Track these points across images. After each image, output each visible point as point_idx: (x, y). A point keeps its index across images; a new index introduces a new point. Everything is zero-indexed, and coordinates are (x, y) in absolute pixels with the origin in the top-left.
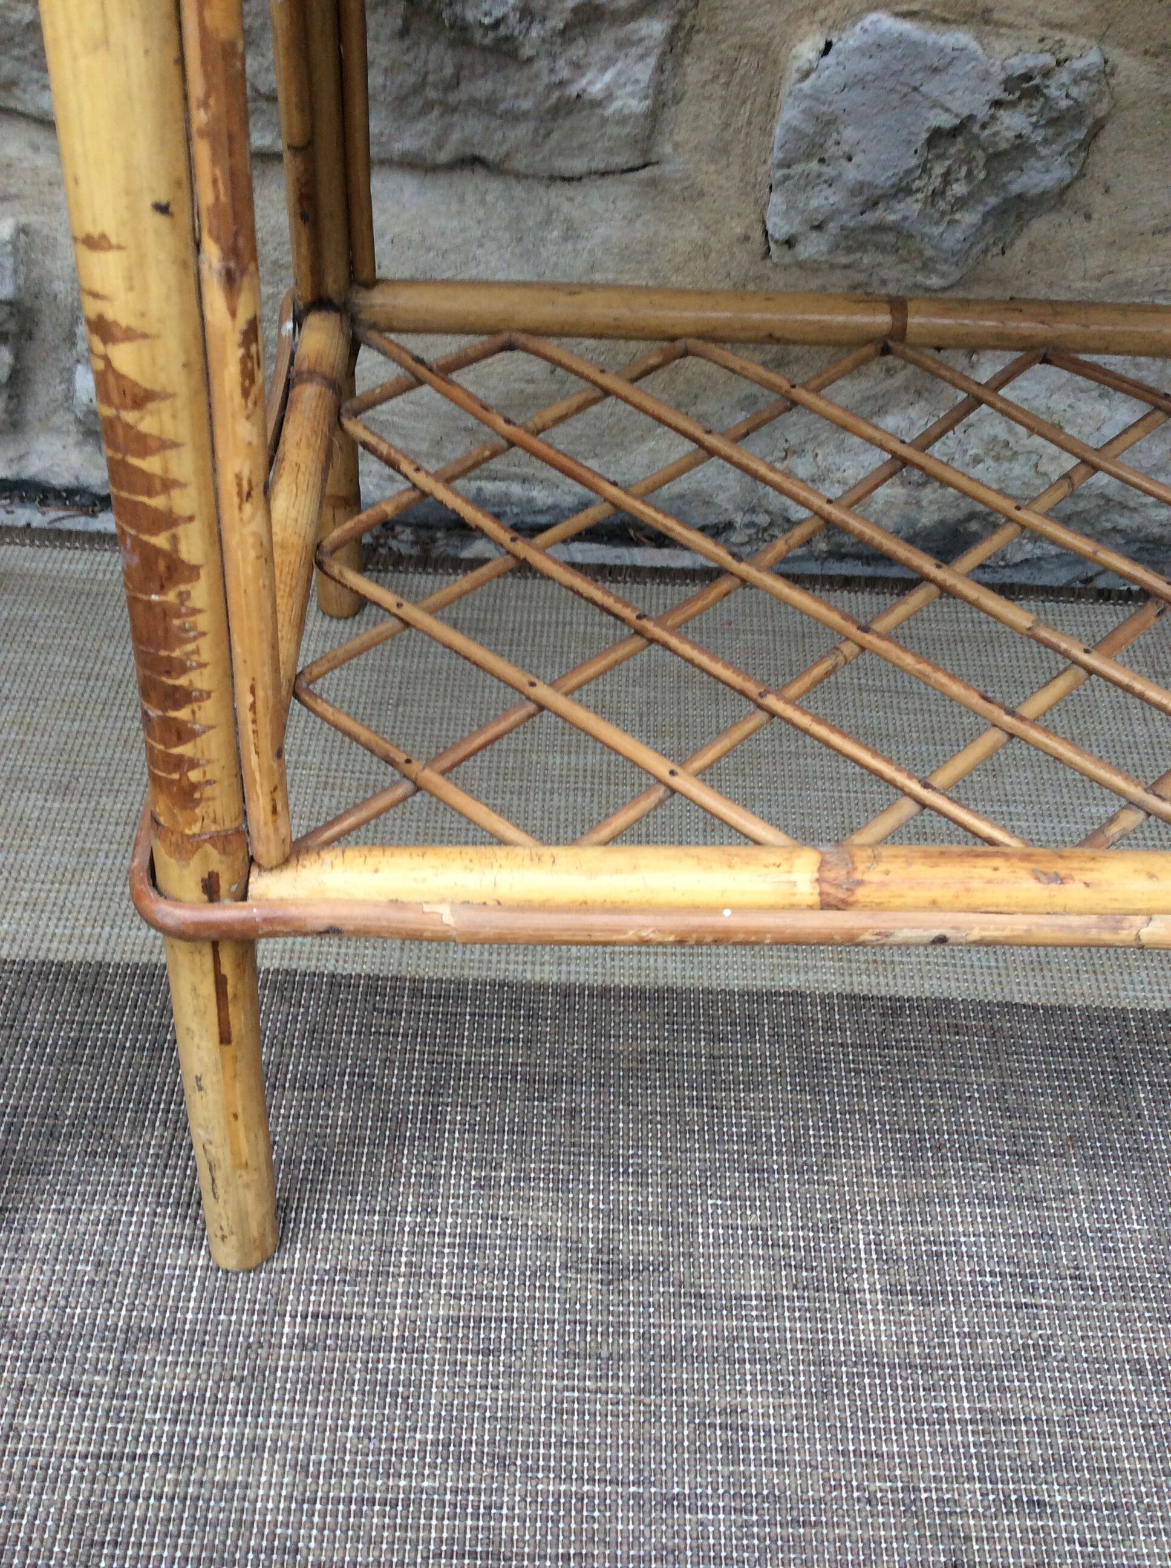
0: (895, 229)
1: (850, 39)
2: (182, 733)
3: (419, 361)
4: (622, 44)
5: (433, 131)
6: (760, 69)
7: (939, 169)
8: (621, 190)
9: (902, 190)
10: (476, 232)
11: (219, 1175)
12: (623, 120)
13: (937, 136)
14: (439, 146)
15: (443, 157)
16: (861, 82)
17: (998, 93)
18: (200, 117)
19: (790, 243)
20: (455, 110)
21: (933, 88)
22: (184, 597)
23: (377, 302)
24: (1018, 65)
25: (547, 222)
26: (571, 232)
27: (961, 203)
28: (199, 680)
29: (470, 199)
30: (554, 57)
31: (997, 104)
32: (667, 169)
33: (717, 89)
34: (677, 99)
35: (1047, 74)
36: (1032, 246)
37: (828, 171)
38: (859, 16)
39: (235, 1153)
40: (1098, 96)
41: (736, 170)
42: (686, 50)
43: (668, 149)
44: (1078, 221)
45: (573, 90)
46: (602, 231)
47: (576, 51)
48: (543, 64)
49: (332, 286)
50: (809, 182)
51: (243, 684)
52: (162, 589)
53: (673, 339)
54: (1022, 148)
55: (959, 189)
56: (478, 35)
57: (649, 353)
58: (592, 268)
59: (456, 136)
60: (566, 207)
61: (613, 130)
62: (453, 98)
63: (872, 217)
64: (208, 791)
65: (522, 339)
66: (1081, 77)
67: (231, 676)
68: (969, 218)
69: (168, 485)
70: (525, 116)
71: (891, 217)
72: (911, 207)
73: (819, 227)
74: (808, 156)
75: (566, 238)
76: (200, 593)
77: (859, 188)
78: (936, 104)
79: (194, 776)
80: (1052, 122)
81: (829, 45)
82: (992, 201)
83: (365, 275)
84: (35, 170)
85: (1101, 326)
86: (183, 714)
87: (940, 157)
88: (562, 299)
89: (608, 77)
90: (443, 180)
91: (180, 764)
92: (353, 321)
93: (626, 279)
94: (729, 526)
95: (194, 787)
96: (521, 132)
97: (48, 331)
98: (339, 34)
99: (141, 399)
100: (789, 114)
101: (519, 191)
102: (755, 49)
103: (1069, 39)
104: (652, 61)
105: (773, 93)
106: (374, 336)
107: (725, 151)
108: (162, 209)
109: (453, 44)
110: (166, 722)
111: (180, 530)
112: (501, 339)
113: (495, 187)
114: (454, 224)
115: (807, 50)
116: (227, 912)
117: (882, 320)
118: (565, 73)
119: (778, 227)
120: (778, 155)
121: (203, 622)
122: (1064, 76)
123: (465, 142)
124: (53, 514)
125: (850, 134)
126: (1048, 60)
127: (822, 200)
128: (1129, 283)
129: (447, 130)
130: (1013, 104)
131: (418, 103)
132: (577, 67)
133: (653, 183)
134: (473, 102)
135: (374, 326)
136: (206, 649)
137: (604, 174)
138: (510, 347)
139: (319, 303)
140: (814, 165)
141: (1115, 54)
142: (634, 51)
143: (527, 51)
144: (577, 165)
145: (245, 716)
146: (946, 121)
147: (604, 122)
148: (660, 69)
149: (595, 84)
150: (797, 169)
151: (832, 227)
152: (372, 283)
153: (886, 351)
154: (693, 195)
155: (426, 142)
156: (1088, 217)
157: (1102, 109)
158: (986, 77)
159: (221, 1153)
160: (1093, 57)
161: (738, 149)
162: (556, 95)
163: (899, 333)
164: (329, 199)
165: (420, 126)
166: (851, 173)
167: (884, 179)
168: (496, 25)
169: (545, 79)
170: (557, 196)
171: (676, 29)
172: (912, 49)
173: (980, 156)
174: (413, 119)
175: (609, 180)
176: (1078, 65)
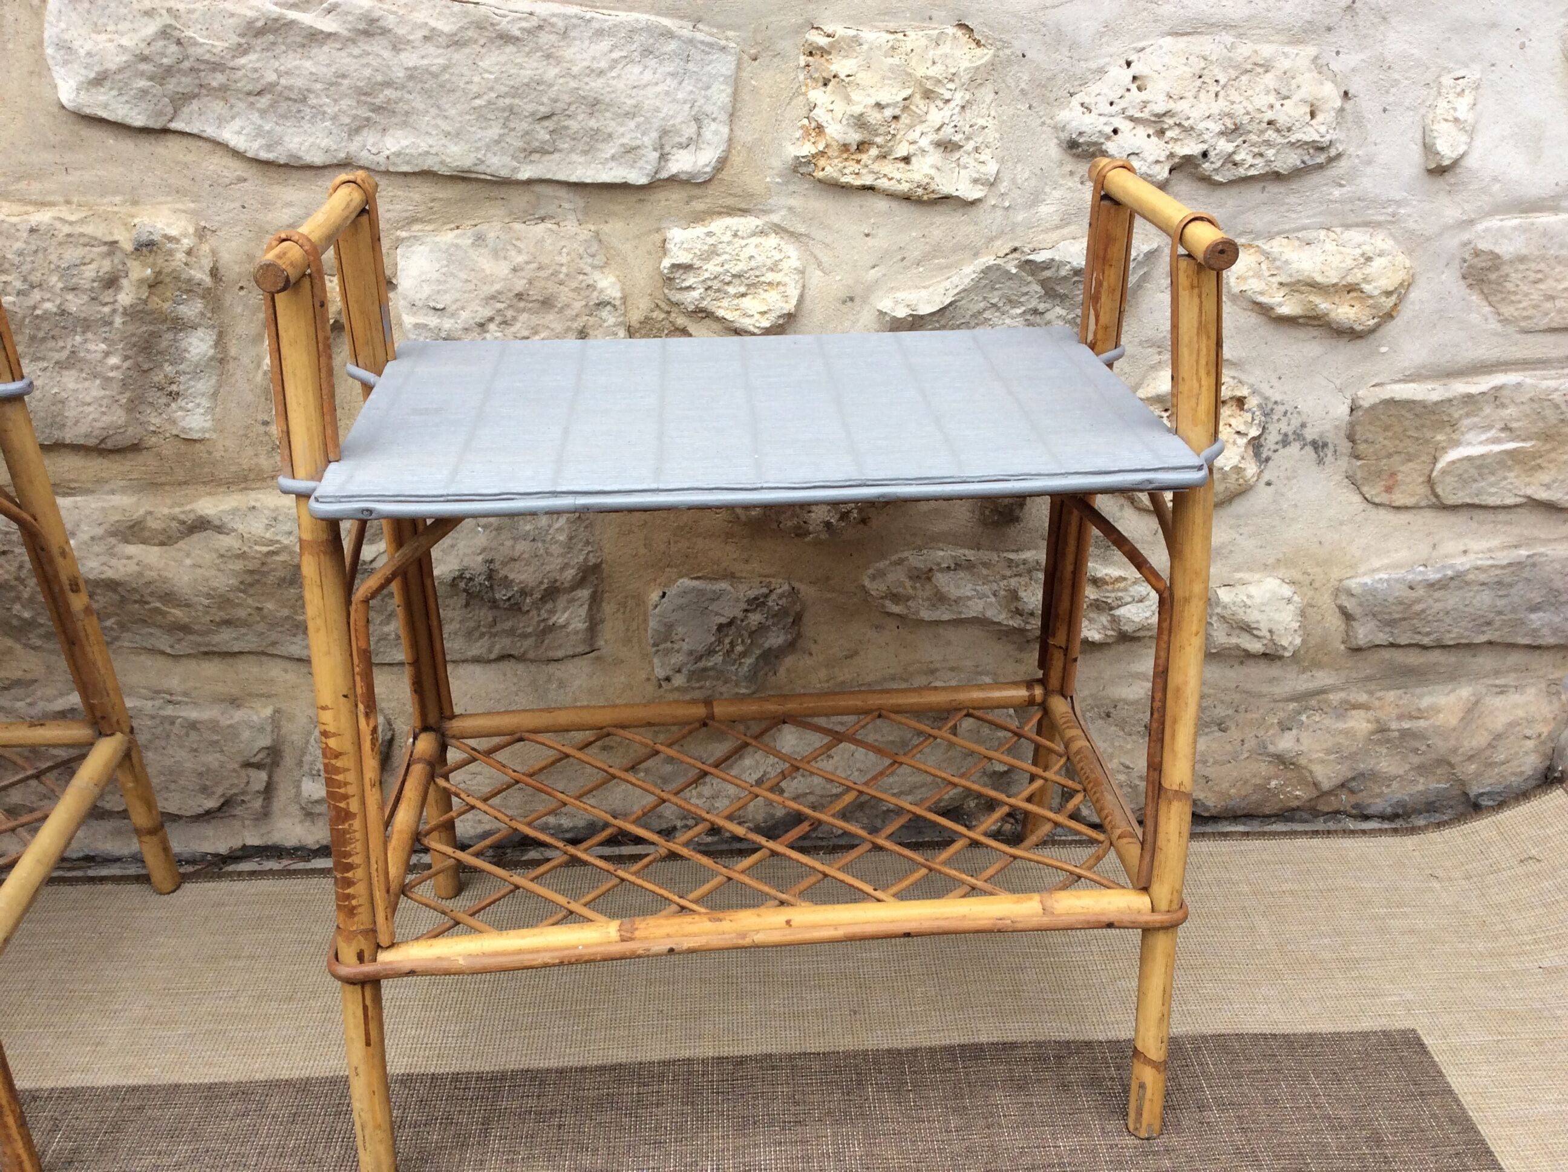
0: (712, 668)
1: (672, 591)
2: (349, 883)
3: (474, 749)
4: (571, 601)
5: (487, 645)
6: (638, 605)
7: (727, 641)
8: (583, 663)
9: (710, 652)
10: (514, 689)
11: (367, 1132)
12: (577, 633)
13: (721, 627)
14: (490, 651)
15: (492, 656)
16: (681, 608)
17: (745, 606)
18: (357, 670)
19: (668, 679)
20: (495, 635)
21: (714, 607)
22: (351, 825)
23: (456, 725)
24: (752, 594)
25: (549, 680)
26: (562, 685)
27: (744, 654)
28: (356, 860)
29: (509, 675)
30: (539, 610)
31: (746, 611)
32: (604, 651)
33: (620, 615)
34: (602, 621)
35: (766, 596)
36: (788, 670)
37: (676, 646)
38: (676, 581)
39: (374, 1118)
40: (794, 603)
41: (636, 648)
42: (602, 600)
43: (602, 643)
44: (806, 657)
45: (551, 622)
46: (577, 682)
47: (549, 606)
48: (534, 612)
49: (432, 719)
50: (667, 652)
51: (373, 860)
52: (343, 823)
53: (601, 728)
54: (762, 628)
55: (739, 648)
56: (501, 604)
57: (589, 735)
58: (575, 700)
59: (498, 646)
60: (558, 673)
61: (573, 637)
62: (494, 630)
63: (701, 664)
64: (360, 910)
65: (526, 735)
66: (781, 597)
67: (368, 857)
68: (749, 661)
69: (346, 784)
70: (529, 635)
71: (710, 664)
72: (718, 658)
73: (679, 671)
74: (665, 641)
75: (560, 687)
76: (357, 824)
77: (691, 653)
78: (717, 614)
79: (354, 902)
80: (774, 616)
81: (664, 594)
82: (758, 652)
83: (447, 713)
84: (285, 682)
85: (810, 704)
86: (349, 875)
87: (727, 635)
88: (545, 715)
89: (566, 615)
90: (494, 666)
91: (349, 897)
92: (443, 735)
93: (593, 703)
94: (674, 828)
95: (354, 908)
96: (529, 642)
97: (288, 761)
98: (428, 616)
99: (337, 755)
100: (653, 624)
101: (533, 668)
102: (633, 597)
103: (773, 580)
104: (586, 607)
105: (645, 614)
106: (454, 741)
107: (630, 641)
108: (345, 696)
109: (491, 608)
110: (344, 878)
111: (350, 800)
112: (517, 736)
113: (520, 668)
114: (502, 686)
115: (655, 596)
116: (368, 968)
117: (700, 711)
118: (546, 616)
119: (660, 672)
120: (651, 641)
121: (358, 835)
122: (774, 596)
123: (503, 648)
124: (285, 862)
125: (680, 630)
126: (765, 590)
127: (677, 659)
128: (843, 682)
129: (493, 645)
130: (755, 610)
131: (477, 634)
132: (552, 612)
133: (598, 658)
134: (504, 631)
135: (454, 737)
136: (358, 846)
137: (573, 656)
138: (521, 740)
139: (426, 728)
140: (669, 644)
141: (797, 585)
142: (577, 603)
143: (525, 608)
144: (560, 654)
145: (374, 874)
146: (723, 620)
147: (568, 634)
148: (590, 608)
149: (561, 618)
150: (661, 647)
151: (685, 671)
152: (453, 717)
153: (705, 725)
154: (618, 662)
155: (484, 651)
156: (811, 654)
157: (798, 608)
158: (738, 600)
159: (367, 1116)
160: (786, 587)
161: (635, 640)
162: (542, 625)
163: (712, 716)
164: (428, 684)
165: (479, 644)
166: (685, 647)
167: (701, 648)
168: (509, 599)
169: (536, 619)
170: (551, 668)
171: (595, 593)
172: (701, 593)
173: (746, 634)
174: (477, 641)
175: (576, 659)
176: (779, 591)
